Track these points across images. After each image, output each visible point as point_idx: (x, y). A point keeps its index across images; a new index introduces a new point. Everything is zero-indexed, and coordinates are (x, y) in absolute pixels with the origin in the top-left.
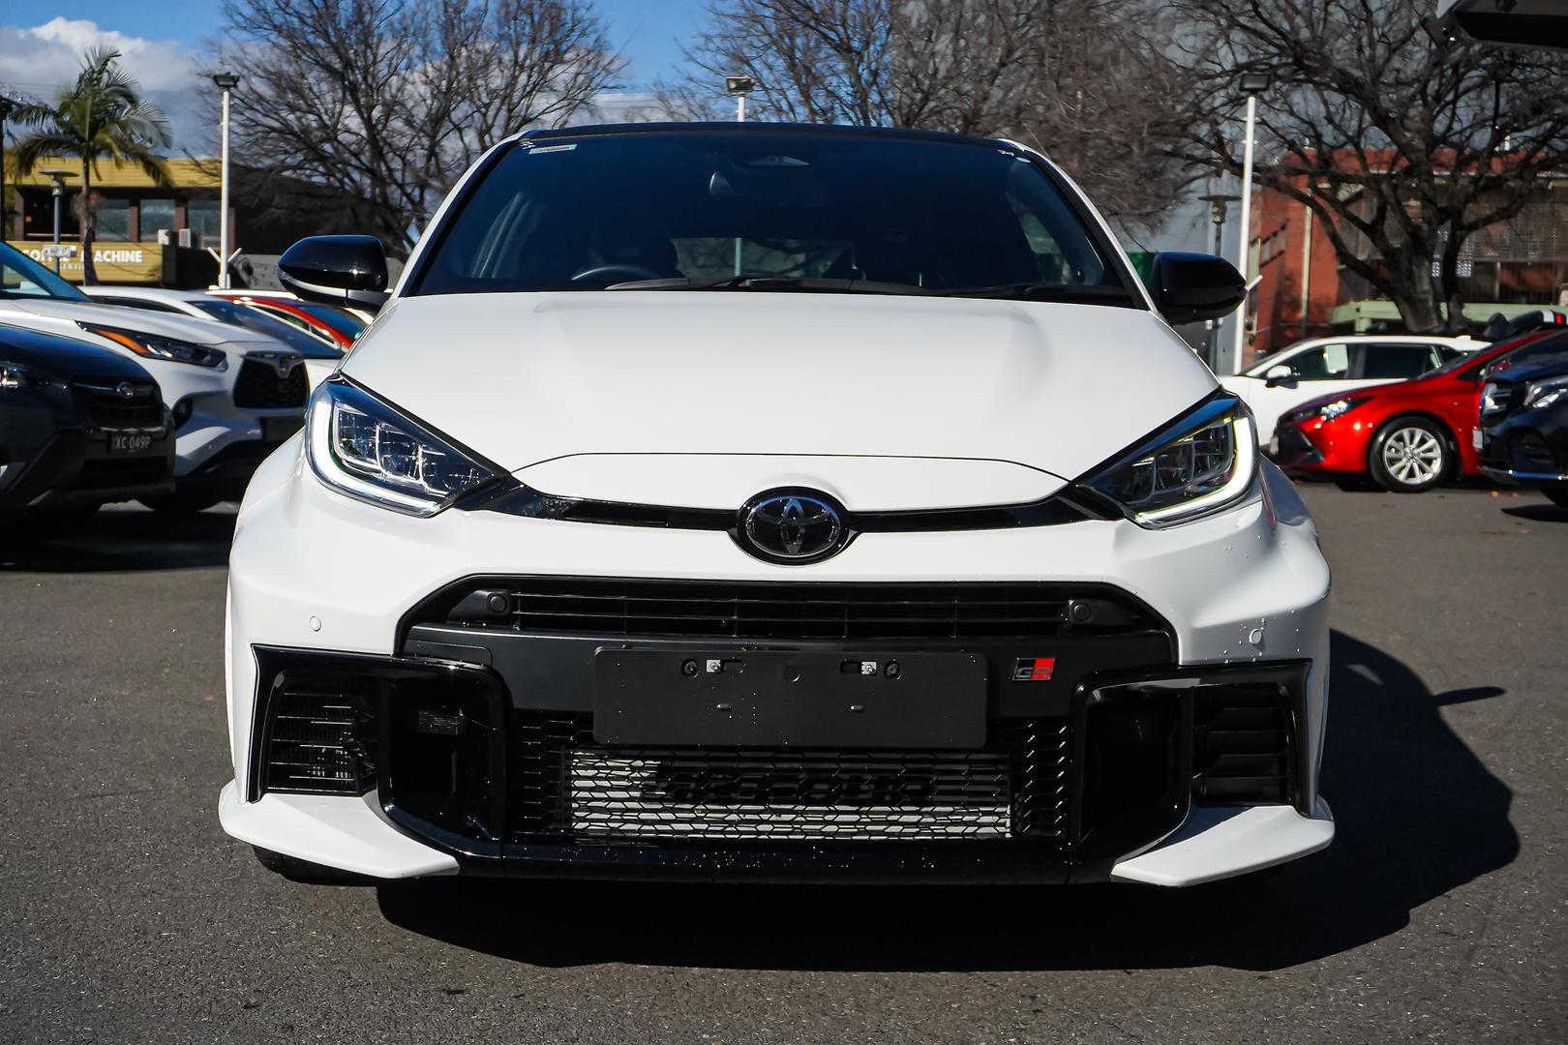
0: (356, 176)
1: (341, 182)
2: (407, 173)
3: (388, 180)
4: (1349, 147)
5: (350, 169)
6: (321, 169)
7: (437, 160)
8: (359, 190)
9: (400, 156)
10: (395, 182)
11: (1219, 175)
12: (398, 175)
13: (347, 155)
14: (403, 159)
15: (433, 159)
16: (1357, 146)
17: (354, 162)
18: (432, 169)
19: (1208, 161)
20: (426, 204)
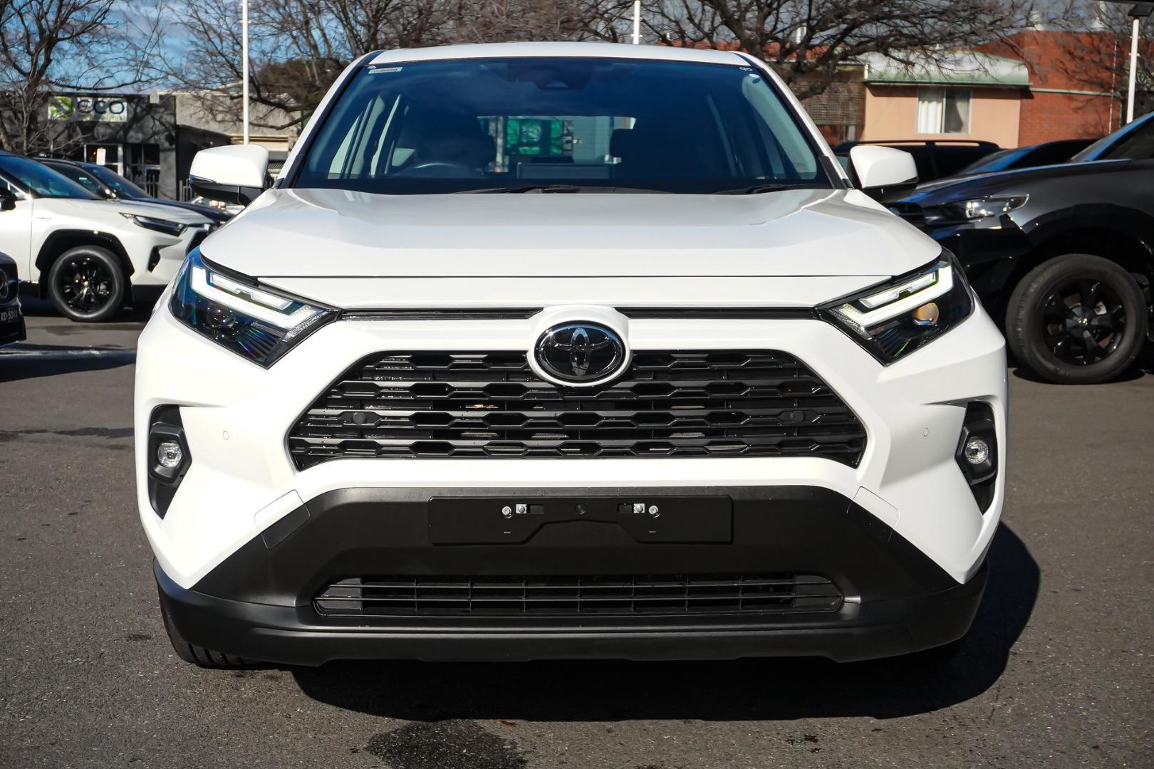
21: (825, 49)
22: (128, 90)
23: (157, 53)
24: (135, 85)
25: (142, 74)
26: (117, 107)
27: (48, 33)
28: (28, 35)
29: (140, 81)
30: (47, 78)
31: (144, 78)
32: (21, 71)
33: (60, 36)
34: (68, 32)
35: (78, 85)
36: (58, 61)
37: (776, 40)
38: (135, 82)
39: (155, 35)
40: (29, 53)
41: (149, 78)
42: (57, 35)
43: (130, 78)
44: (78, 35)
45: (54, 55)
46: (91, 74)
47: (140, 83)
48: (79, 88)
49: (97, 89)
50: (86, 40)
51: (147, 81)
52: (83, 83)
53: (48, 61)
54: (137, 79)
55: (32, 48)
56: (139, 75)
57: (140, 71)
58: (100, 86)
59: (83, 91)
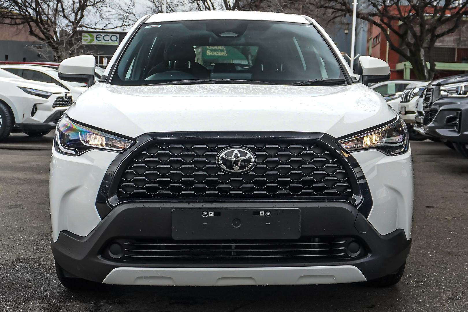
0: (30, 10)
1: (25, 13)
2: (50, 10)
3: (42, 13)
4: (395, 6)
5: (28, 8)
6: (17, 8)
7: (62, 5)
8: (31, 17)
9: (47, 4)
10: (45, 14)
11: (345, 15)
12: (46, 11)
13: (27, 4)
14: (48, 5)
15: (60, 5)
16: (397, 5)
17: (29, 6)
18: (59, 8)
19: (341, 10)
20: (57, 22)
21: (457, 10)
22: (119, 30)
23: (132, 12)
24: (122, 28)
25: (126, 22)
26: (114, 38)
27: (83, 2)
28: (74, 4)
29: (124, 25)
30: (81, 24)
31: (126, 24)
32: (70, 21)
33: (88, 4)
34: (92, 2)
35: (96, 28)
36: (87, 16)
37: (433, 6)
38: (122, 26)
39: (132, 4)
40: (74, 12)
41: (128, 24)
42: (87, 3)
43: (120, 23)
44: (97, 3)
45: (85, 13)
46: (101, 22)
47: (124, 27)
48: (96, 29)
49: (104, 29)
50: (100, 6)
51: (128, 25)
52: (98, 26)
53: (82, 16)
54: (123, 25)
55: (75, 10)
56: (124, 22)
57: (125, 20)
58: (106, 28)
59: (97, 30)
